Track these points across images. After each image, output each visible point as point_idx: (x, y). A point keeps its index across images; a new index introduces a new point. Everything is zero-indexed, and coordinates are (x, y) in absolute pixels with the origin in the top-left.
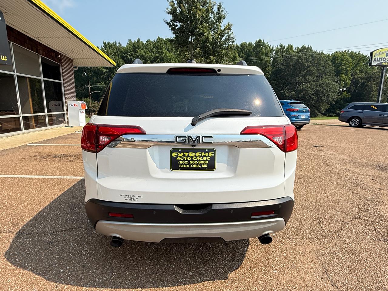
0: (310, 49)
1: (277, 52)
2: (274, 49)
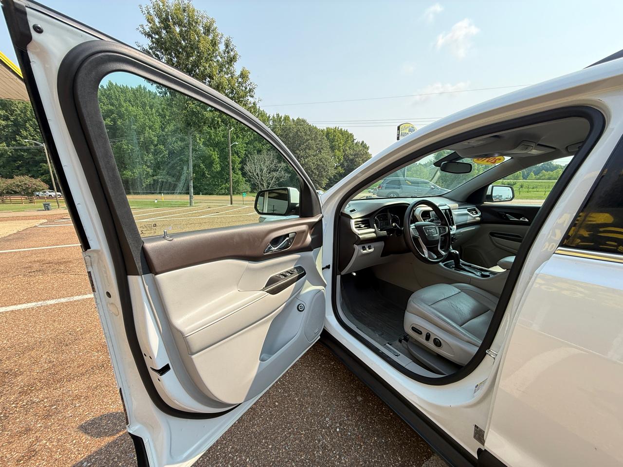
0: (304, 121)
1: (274, 121)
2: (271, 118)
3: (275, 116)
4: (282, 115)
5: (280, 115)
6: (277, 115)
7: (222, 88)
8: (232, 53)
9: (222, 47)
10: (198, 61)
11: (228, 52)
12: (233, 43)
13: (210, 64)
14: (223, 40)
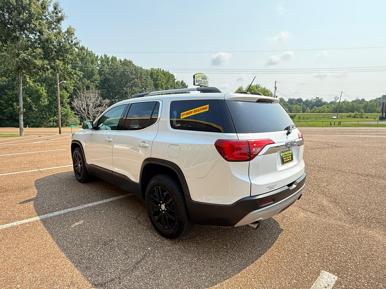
1: (102, 61)
2: (99, 58)
3: (103, 56)
4: (110, 56)
5: (108, 56)
6: (104, 55)
7: (51, 42)
8: (60, 15)
9: (51, 9)
10: (29, 20)
11: (56, 13)
12: (60, 7)
13: (40, 23)
14: (52, 4)
